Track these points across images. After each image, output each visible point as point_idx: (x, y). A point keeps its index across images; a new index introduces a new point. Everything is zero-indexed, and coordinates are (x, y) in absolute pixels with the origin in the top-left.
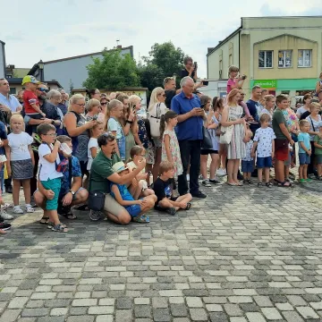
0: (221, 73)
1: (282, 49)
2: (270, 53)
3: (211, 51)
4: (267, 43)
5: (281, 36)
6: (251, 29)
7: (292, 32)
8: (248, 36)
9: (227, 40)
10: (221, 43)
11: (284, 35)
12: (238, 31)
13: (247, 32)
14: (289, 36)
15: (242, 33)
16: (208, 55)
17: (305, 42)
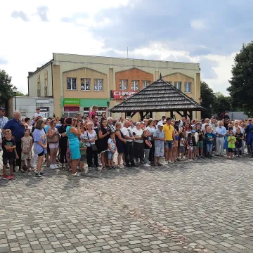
0: (39, 91)
1: (83, 77)
2: (75, 80)
3: (31, 74)
4: (73, 72)
5: (82, 69)
6: (60, 61)
7: (89, 66)
8: (59, 66)
9: (43, 67)
10: (39, 69)
11: (84, 68)
12: (51, 62)
13: (57, 64)
14: (87, 69)
15: (54, 64)
16: (28, 78)
17: (99, 74)
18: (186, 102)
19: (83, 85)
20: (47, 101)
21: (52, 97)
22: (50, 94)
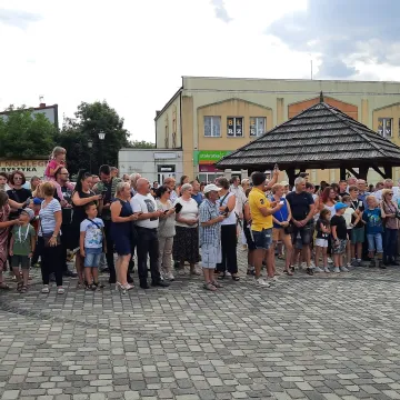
0: (166, 141)
1: (231, 115)
3: (158, 114)
4: (213, 107)
5: (229, 100)
6: (194, 90)
7: (241, 96)
8: (191, 98)
9: (172, 100)
10: (166, 106)
11: (233, 99)
12: (179, 93)
13: (189, 94)
14: (238, 100)
15: (183, 94)
16: (156, 120)
17: (261, 109)
18: (362, 146)
19: (231, 127)
20: (172, 155)
21: (180, 149)
22: (179, 145)
